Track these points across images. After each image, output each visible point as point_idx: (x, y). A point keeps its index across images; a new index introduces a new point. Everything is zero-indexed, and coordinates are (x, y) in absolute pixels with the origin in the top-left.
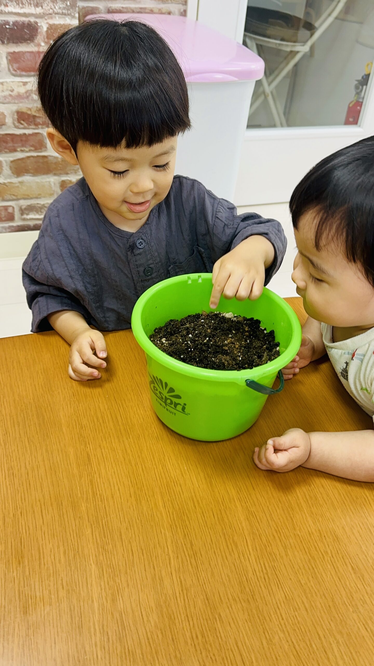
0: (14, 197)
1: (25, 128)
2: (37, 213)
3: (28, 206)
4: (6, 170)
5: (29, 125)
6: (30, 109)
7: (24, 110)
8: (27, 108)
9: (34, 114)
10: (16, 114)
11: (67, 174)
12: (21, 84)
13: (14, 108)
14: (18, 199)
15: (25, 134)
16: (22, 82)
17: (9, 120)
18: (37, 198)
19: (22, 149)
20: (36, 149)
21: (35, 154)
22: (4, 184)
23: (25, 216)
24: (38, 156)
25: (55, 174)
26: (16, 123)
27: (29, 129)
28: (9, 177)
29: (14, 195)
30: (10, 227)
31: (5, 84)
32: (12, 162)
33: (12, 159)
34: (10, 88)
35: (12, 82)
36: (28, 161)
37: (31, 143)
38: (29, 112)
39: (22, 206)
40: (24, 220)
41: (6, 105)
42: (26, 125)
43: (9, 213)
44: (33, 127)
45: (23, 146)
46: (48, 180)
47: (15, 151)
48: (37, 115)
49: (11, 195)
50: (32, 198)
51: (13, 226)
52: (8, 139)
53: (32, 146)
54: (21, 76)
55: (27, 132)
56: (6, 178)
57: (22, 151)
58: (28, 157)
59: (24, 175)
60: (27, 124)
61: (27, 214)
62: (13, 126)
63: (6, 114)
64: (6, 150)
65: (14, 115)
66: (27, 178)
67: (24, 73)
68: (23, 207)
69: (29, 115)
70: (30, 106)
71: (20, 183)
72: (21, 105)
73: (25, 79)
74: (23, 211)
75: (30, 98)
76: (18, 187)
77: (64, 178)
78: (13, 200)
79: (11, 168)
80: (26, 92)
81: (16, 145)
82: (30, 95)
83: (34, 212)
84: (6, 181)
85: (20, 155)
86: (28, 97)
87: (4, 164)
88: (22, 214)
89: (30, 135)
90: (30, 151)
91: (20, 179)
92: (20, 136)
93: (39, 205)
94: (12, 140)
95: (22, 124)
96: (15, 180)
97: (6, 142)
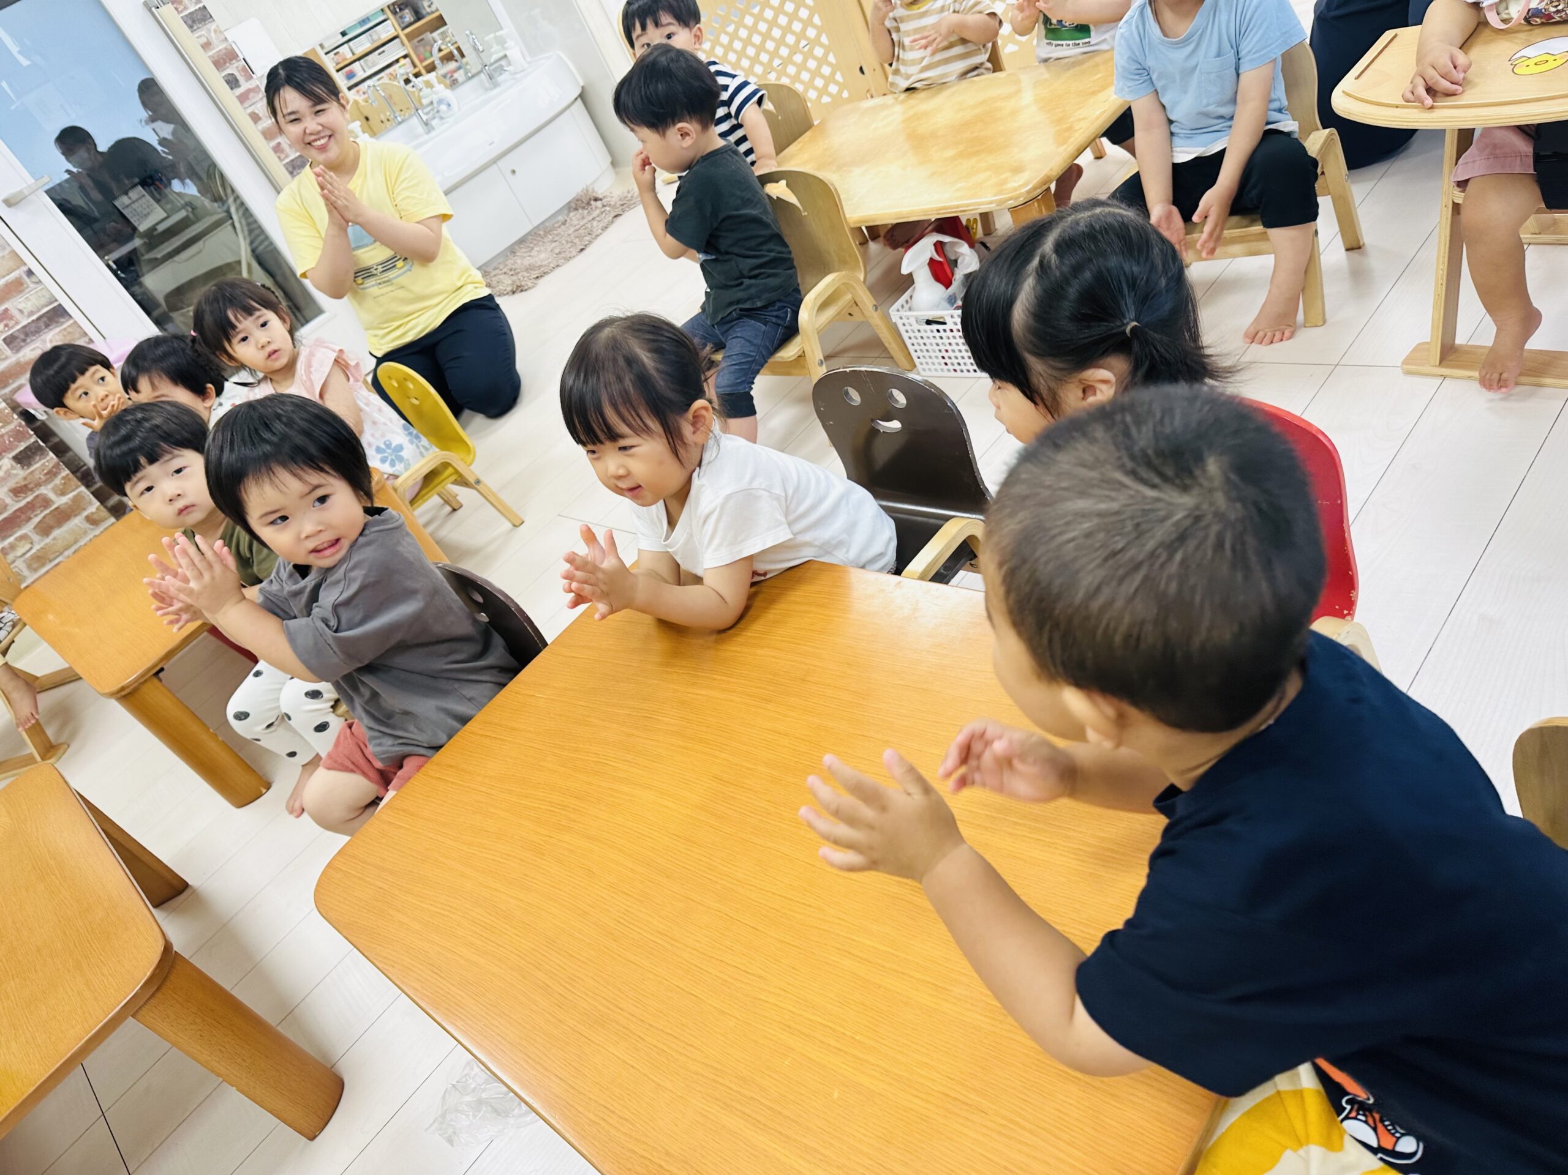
1: (25, 498)
4: (36, 538)
6: (17, 483)
7: (14, 486)
9: (23, 483)
11: (84, 509)
15: (28, 503)
17: (8, 501)
18: (76, 542)
20: (46, 507)
21: (47, 511)
22: (42, 548)
24: (51, 512)
25: (76, 516)
28: (42, 541)
32: (35, 528)
33: (32, 526)
36: (47, 520)
37: (38, 505)
44: (30, 493)
45: (33, 511)
46: (73, 523)
47: (30, 519)
48: (26, 482)
50: (72, 546)
53: (41, 507)
55: (29, 499)
56: (39, 543)
57: (36, 515)
58: (44, 517)
66: (56, 533)
69: (21, 487)
70: (16, 480)
72: (9, 484)
76: (54, 544)
77: (85, 514)
79: (37, 533)
80: (6, 473)
85: (36, 520)
87: (30, 534)
89: (32, 501)
90: (42, 511)
91: (51, 537)
92: (26, 506)
94: (23, 513)
96: (48, 540)
97: (19, 517)
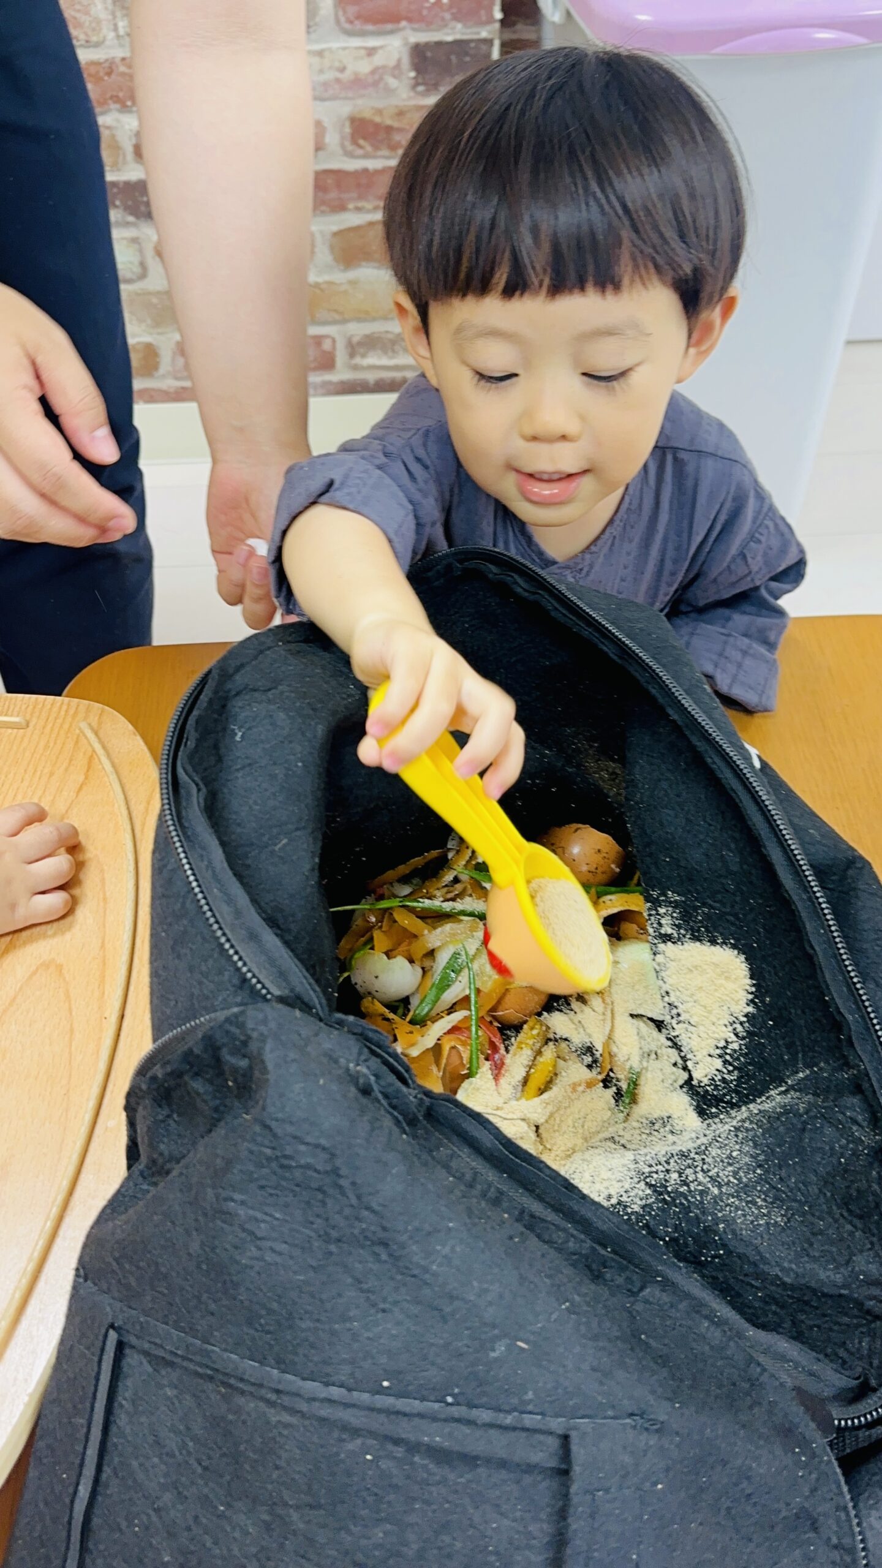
0: (337, 317)
2: (385, 352)
3: (367, 336)
5: (376, 148)
8: (373, 108)
10: (347, 124)
12: (363, 52)
13: (345, 109)
14: (344, 321)
16: (366, 48)
19: (360, 204)
23: (358, 360)
26: (348, 144)
27: (375, 157)
29: (336, 311)
30: (325, 384)
31: (327, 54)
34: (337, 64)
35: (344, 49)
38: (378, 119)
39: (352, 336)
40: (356, 368)
41: (327, 103)
42: (369, 148)
43: (324, 352)
49: (329, 310)
51: (330, 383)
52: (329, 181)
54: (363, 34)
59: (359, 266)
60: (372, 145)
61: (363, 356)
62: (341, 152)
63: (326, 125)
64: (323, 208)
65: (343, 125)
67: (370, 27)
68: (355, 340)
71: (353, 283)
73: (372, 42)
74: (353, 349)
75: (381, 85)
78: (334, 322)
81: (345, 196)
82: (381, 79)
83: (379, 352)
84: (320, 280)
86: (376, 84)
88: (352, 355)
93: (390, 336)
95: (361, 147)
